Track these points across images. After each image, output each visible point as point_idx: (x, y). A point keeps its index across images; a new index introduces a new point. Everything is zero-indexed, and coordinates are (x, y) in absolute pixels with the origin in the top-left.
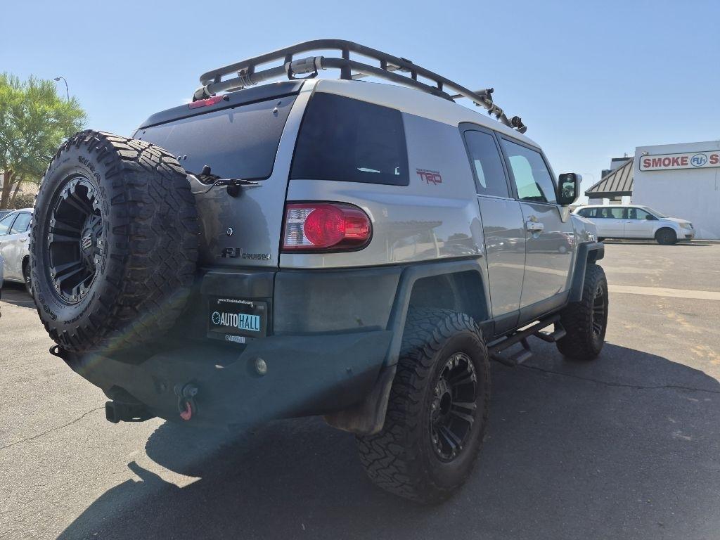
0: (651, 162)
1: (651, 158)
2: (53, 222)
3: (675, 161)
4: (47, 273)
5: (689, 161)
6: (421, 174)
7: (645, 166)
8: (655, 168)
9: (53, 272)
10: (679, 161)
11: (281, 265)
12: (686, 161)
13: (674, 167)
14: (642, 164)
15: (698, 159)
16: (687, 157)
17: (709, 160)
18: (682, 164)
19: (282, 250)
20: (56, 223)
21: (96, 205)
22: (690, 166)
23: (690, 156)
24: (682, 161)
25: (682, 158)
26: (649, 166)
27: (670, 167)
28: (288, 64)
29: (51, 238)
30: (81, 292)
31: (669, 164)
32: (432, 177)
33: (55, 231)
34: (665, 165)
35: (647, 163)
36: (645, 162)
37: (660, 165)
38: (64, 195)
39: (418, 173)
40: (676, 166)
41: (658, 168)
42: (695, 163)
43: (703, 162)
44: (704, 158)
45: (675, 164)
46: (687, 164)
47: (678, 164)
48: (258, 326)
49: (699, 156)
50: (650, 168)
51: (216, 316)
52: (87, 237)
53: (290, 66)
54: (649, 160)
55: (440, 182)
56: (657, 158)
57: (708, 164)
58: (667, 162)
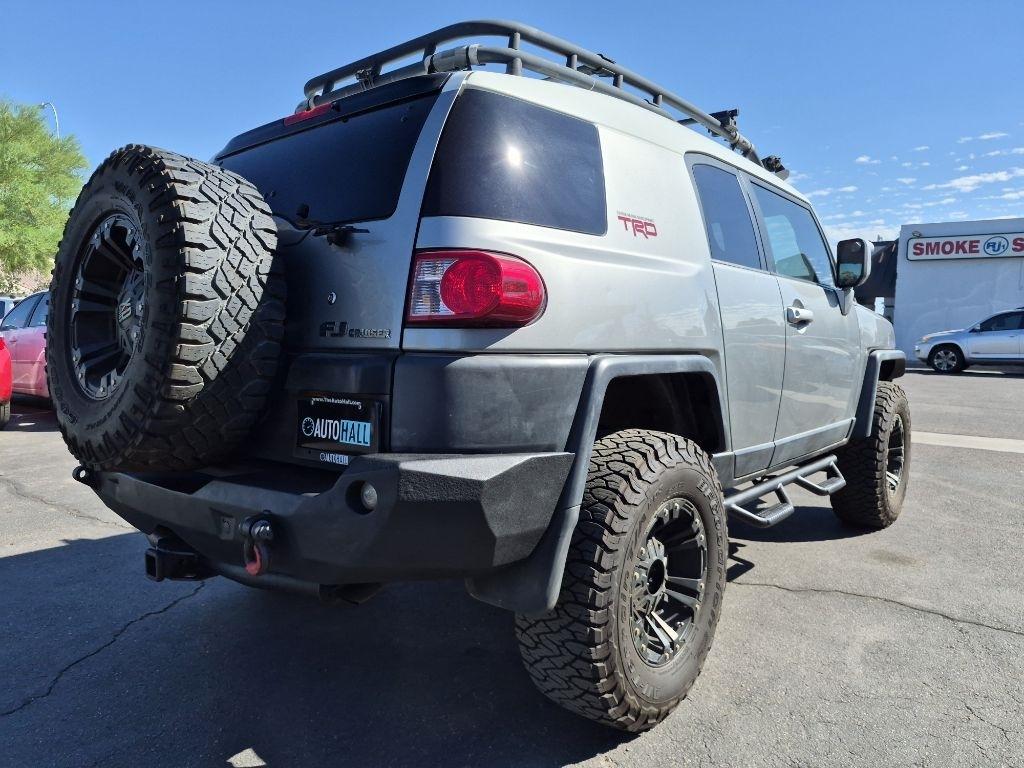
0: (924, 247)
1: (924, 241)
2: (79, 283)
3: (960, 246)
4: (69, 356)
5: (980, 247)
6: (626, 220)
7: (915, 253)
8: (930, 256)
9: (77, 355)
10: (967, 246)
11: (405, 346)
12: (977, 246)
13: (957, 256)
14: (911, 250)
15: (995, 244)
16: (978, 242)
17: (1011, 246)
18: (971, 251)
19: (408, 322)
20: (84, 283)
21: (137, 253)
22: (982, 254)
23: (983, 240)
24: (971, 246)
25: (971, 242)
26: (921, 253)
27: (953, 255)
28: (429, 58)
29: (75, 306)
30: (113, 382)
31: (951, 252)
32: (641, 226)
33: (83, 296)
34: (945, 252)
35: (919, 249)
36: (915, 247)
37: (938, 253)
38: (96, 241)
39: (620, 218)
40: (961, 255)
41: (935, 256)
42: (990, 250)
43: (1002, 249)
44: (1004, 242)
45: (961, 251)
46: (978, 252)
47: (965, 252)
48: (368, 439)
49: (997, 240)
50: (924, 256)
51: (308, 423)
52: (126, 304)
53: (431, 61)
54: (921, 244)
55: (655, 234)
56: (933, 241)
57: (1010, 252)
58: (948, 248)
